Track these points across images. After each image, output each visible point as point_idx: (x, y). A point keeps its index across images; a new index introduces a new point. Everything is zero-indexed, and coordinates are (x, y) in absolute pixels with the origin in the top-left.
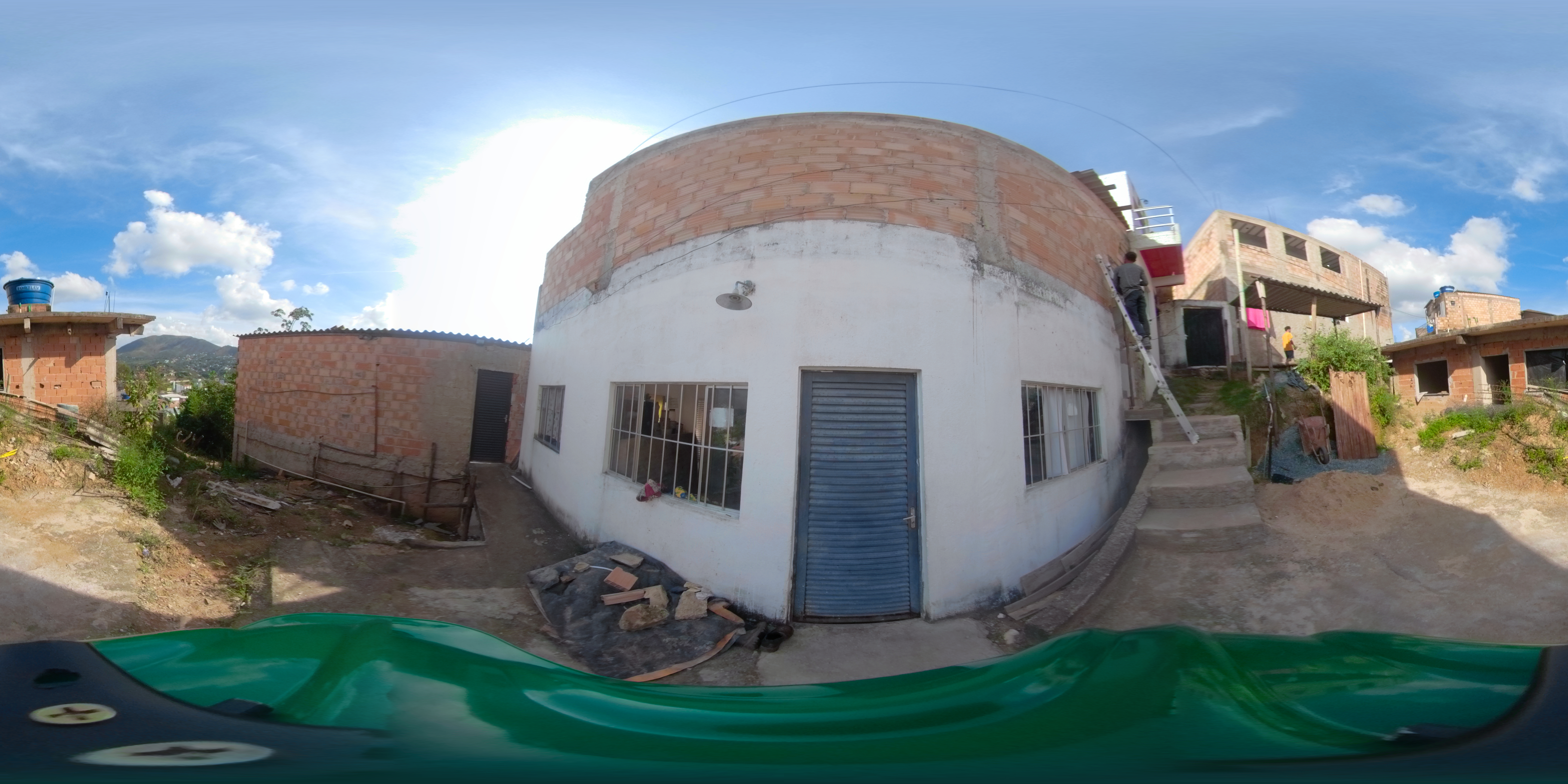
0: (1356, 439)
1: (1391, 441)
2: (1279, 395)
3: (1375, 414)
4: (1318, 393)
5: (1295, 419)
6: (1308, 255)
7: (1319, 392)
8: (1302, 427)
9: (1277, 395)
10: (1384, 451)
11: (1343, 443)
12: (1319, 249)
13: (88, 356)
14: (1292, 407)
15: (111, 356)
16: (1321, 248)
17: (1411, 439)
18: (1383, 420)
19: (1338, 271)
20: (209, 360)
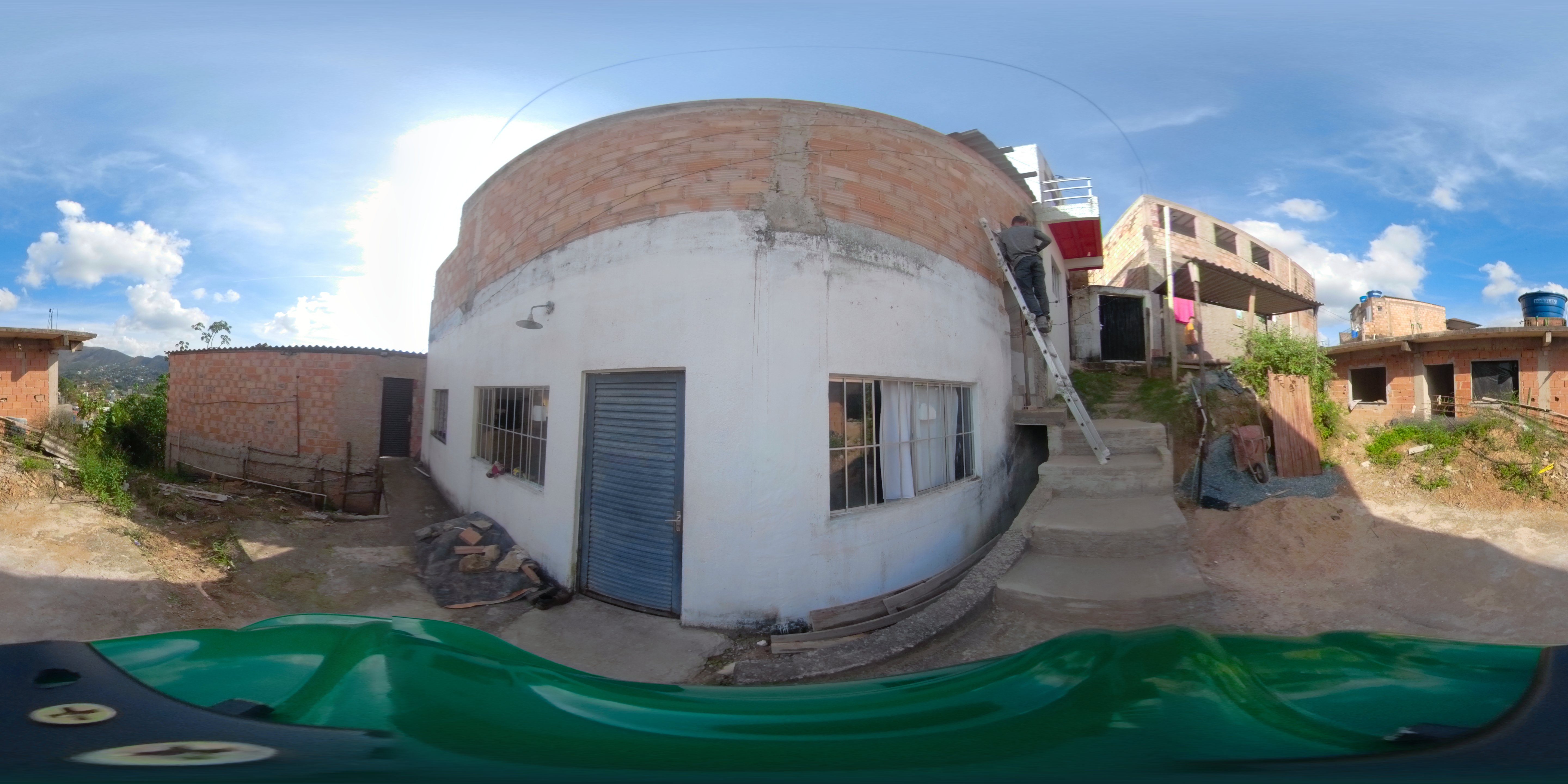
0: (1298, 454)
1: (1334, 455)
2: (1210, 398)
3: (1318, 424)
4: (1254, 398)
5: (1226, 426)
6: (1238, 249)
7: (1255, 396)
8: (1236, 438)
9: (1208, 399)
10: (1328, 466)
11: (1283, 458)
12: (1249, 244)
13: (33, 370)
14: (1223, 412)
15: (54, 370)
16: (1252, 243)
17: (1357, 454)
18: (1325, 432)
19: (1268, 268)
20: (121, 371)
